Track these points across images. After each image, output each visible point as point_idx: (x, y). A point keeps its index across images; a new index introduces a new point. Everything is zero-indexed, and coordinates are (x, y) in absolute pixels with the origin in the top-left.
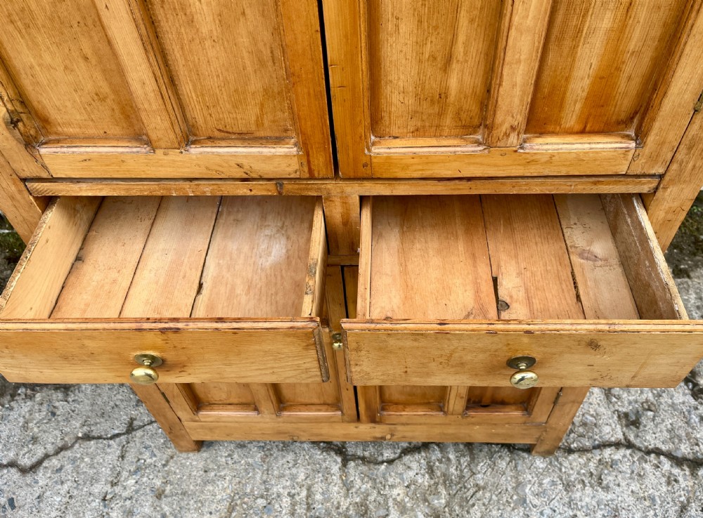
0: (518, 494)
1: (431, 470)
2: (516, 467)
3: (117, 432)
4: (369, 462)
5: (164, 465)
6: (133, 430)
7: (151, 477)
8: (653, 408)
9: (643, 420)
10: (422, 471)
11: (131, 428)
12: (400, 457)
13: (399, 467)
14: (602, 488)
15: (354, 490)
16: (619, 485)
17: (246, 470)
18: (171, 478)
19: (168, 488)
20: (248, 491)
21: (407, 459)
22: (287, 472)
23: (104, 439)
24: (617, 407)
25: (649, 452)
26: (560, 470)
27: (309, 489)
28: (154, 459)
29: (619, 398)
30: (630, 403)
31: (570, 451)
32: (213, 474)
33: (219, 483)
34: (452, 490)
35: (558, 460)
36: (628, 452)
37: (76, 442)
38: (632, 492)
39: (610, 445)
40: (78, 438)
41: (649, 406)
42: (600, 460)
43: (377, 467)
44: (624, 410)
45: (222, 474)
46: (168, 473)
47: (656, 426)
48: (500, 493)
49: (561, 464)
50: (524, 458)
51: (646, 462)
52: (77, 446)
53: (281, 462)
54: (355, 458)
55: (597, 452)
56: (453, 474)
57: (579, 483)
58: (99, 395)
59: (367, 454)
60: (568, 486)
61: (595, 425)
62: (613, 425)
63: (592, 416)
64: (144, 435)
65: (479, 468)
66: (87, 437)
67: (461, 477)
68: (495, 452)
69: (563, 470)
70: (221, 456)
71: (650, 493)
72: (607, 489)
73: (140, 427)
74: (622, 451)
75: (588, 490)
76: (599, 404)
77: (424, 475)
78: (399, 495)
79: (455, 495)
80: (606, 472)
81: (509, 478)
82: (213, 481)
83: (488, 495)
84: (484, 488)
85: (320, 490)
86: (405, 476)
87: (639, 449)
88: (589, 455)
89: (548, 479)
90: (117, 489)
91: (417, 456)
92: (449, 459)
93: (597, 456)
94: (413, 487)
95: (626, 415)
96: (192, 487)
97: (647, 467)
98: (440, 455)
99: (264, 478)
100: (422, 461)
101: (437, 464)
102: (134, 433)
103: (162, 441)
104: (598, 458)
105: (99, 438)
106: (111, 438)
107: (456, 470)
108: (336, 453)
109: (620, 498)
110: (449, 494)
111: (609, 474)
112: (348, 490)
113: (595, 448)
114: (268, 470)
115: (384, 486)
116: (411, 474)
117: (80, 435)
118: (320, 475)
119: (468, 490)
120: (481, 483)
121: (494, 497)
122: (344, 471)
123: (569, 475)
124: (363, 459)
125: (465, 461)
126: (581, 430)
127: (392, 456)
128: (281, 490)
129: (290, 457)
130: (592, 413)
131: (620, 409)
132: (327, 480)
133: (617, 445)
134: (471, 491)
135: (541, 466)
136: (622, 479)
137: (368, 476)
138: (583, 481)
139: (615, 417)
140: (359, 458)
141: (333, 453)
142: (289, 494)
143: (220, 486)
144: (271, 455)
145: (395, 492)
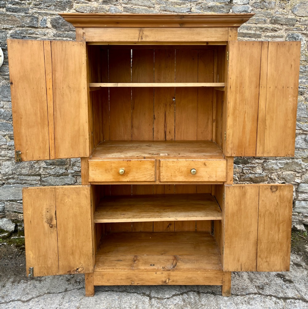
0: (218, 307)
1: (184, 300)
2: (217, 299)
3: (60, 291)
4: (160, 299)
5: (79, 300)
6: (67, 291)
7: (75, 303)
8: (269, 284)
9: (265, 288)
10: (181, 301)
11: (66, 290)
12: (172, 297)
13: (172, 300)
14: (250, 305)
15: (154, 306)
16: (256, 304)
17: (112, 301)
18: (82, 303)
19: (81, 306)
20: (113, 306)
21: (175, 297)
22: (128, 301)
23: (56, 293)
24: (255, 284)
25: (267, 296)
26: (234, 300)
27: (137, 306)
28: (76, 299)
29: (256, 282)
30: (260, 283)
31: (237, 295)
32: (99, 302)
33: (102, 304)
34: (192, 306)
35: (233, 298)
36: (259, 296)
37: (45, 294)
38: (261, 306)
39: (252, 294)
40: (45, 293)
41: (267, 284)
42: (249, 298)
43: (163, 300)
44: (258, 285)
45: (103, 302)
46: (81, 302)
47: (270, 289)
48: (211, 306)
49: (234, 299)
50: (220, 297)
51: (266, 298)
52: (45, 295)
53: (125, 299)
54: (154, 297)
55: (248, 295)
56: (192, 302)
57: (241, 303)
58: (54, 282)
59: (159, 297)
60: (237, 304)
61: (247, 289)
62: (254, 289)
63: (245, 286)
64: (71, 293)
65: (203, 300)
66: (49, 293)
67: (196, 302)
68: (209, 295)
69: (235, 300)
70: (102, 297)
71: (268, 306)
72: (252, 305)
73: (70, 290)
74: (257, 295)
75: (244, 305)
76: (248, 283)
77: (181, 302)
78: (172, 307)
79: (193, 307)
80: (251, 300)
81: (214, 302)
82: (99, 304)
83: (206, 307)
84: (204, 305)
85: (141, 306)
86: (174, 302)
87: (264, 295)
88: (245, 296)
89: (229, 302)
90: (61, 306)
91: (178, 297)
92: (191, 298)
93: (248, 296)
94: (177, 305)
95: (259, 286)
96: (91, 306)
97: (267, 300)
98: (187, 297)
99: (119, 303)
100: (181, 298)
101: (186, 299)
102: (67, 292)
103: (79, 294)
104: (248, 297)
105: (54, 293)
106: (58, 293)
107: (194, 300)
108: (147, 296)
109: (257, 307)
110: (191, 307)
111: (252, 301)
112: (152, 306)
113: (246, 294)
114: (120, 301)
115: (166, 305)
116: (176, 301)
117: (46, 292)
118: (141, 302)
119: (198, 306)
120: (204, 304)
121: (208, 307)
122: (150, 301)
123: (237, 301)
124: (158, 298)
125: (197, 298)
126: (242, 290)
127: (169, 297)
128: (126, 306)
129: (129, 297)
130: (245, 285)
131: (256, 285)
132: (144, 303)
133: (255, 294)
134: (200, 306)
135: (227, 299)
136: (257, 302)
137: (160, 303)
138: (242, 303)
139: (254, 287)
140: (156, 297)
141: (145, 296)
142: (129, 307)
143: (102, 305)
144: (122, 297)
145: (170, 306)
